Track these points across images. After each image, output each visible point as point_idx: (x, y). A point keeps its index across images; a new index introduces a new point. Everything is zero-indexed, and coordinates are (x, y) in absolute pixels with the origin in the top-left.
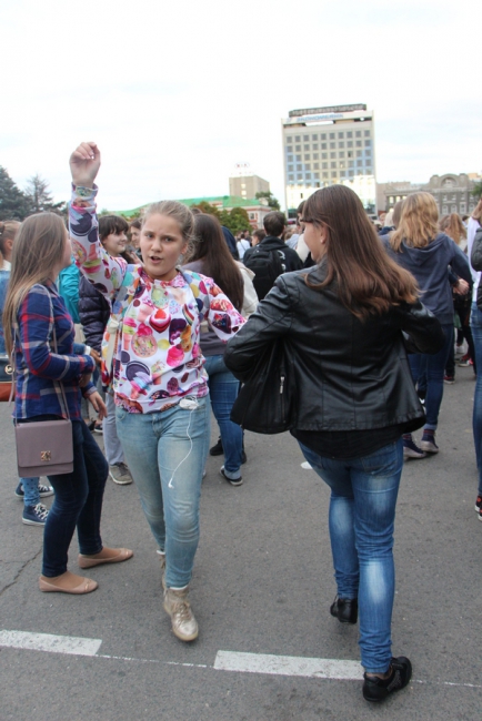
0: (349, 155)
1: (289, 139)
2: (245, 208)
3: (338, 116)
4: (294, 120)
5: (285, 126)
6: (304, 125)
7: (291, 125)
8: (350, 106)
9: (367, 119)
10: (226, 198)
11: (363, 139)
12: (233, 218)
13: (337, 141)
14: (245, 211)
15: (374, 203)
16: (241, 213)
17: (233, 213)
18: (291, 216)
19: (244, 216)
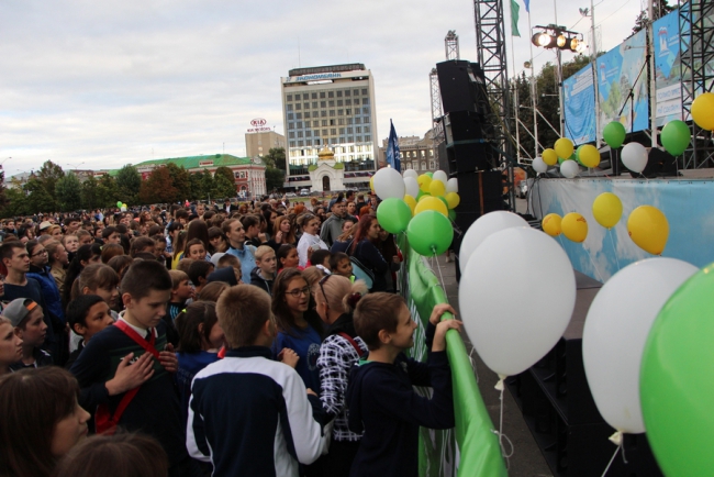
0: (348, 113)
1: (289, 98)
2: (231, 167)
3: (335, 75)
4: (294, 79)
5: (285, 85)
6: (304, 84)
7: (292, 84)
8: (348, 65)
9: (365, 78)
10: (218, 156)
11: (361, 97)
12: (216, 177)
13: (336, 99)
14: (231, 170)
15: (372, 158)
16: (225, 172)
17: (218, 171)
18: (292, 172)
19: (227, 176)
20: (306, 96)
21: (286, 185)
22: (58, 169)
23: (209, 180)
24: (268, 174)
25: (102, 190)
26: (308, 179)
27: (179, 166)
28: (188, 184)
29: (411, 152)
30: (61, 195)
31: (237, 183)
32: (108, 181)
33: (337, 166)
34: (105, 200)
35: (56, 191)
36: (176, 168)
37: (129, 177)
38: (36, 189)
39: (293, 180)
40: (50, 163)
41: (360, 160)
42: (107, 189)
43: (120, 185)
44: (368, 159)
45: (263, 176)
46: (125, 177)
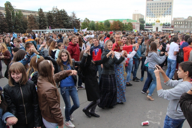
0: (165, 9)
1: (148, 4)
5: (147, 0)
6: (153, 0)
10: (128, 19)
11: (169, 5)
12: (128, 25)
13: (161, 5)
14: (132, 23)
15: (170, 23)
16: (130, 24)
17: (128, 23)
18: (146, 25)
19: (131, 25)
20: (153, 4)
21: (145, 29)
22: (88, 20)
23: (126, 26)
24: (140, 25)
25: (100, 26)
26: (152, 27)
27: (120, 21)
28: (122, 26)
29: (183, 22)
30: (90, 27)
31: (133, 27)
32: (102, 24)
33: (161, 25)
34: (101, 29)
35: (89, 26)
36: (120, 22)
37: (107, 23)
38: (84, 25)
39: (147, 27)
40: (86, 19)
41: (166, 23)
42: (101, 26)
43: (105, 25)
44: (169, 23)
45: (139, 26)
46: (106, 23)
